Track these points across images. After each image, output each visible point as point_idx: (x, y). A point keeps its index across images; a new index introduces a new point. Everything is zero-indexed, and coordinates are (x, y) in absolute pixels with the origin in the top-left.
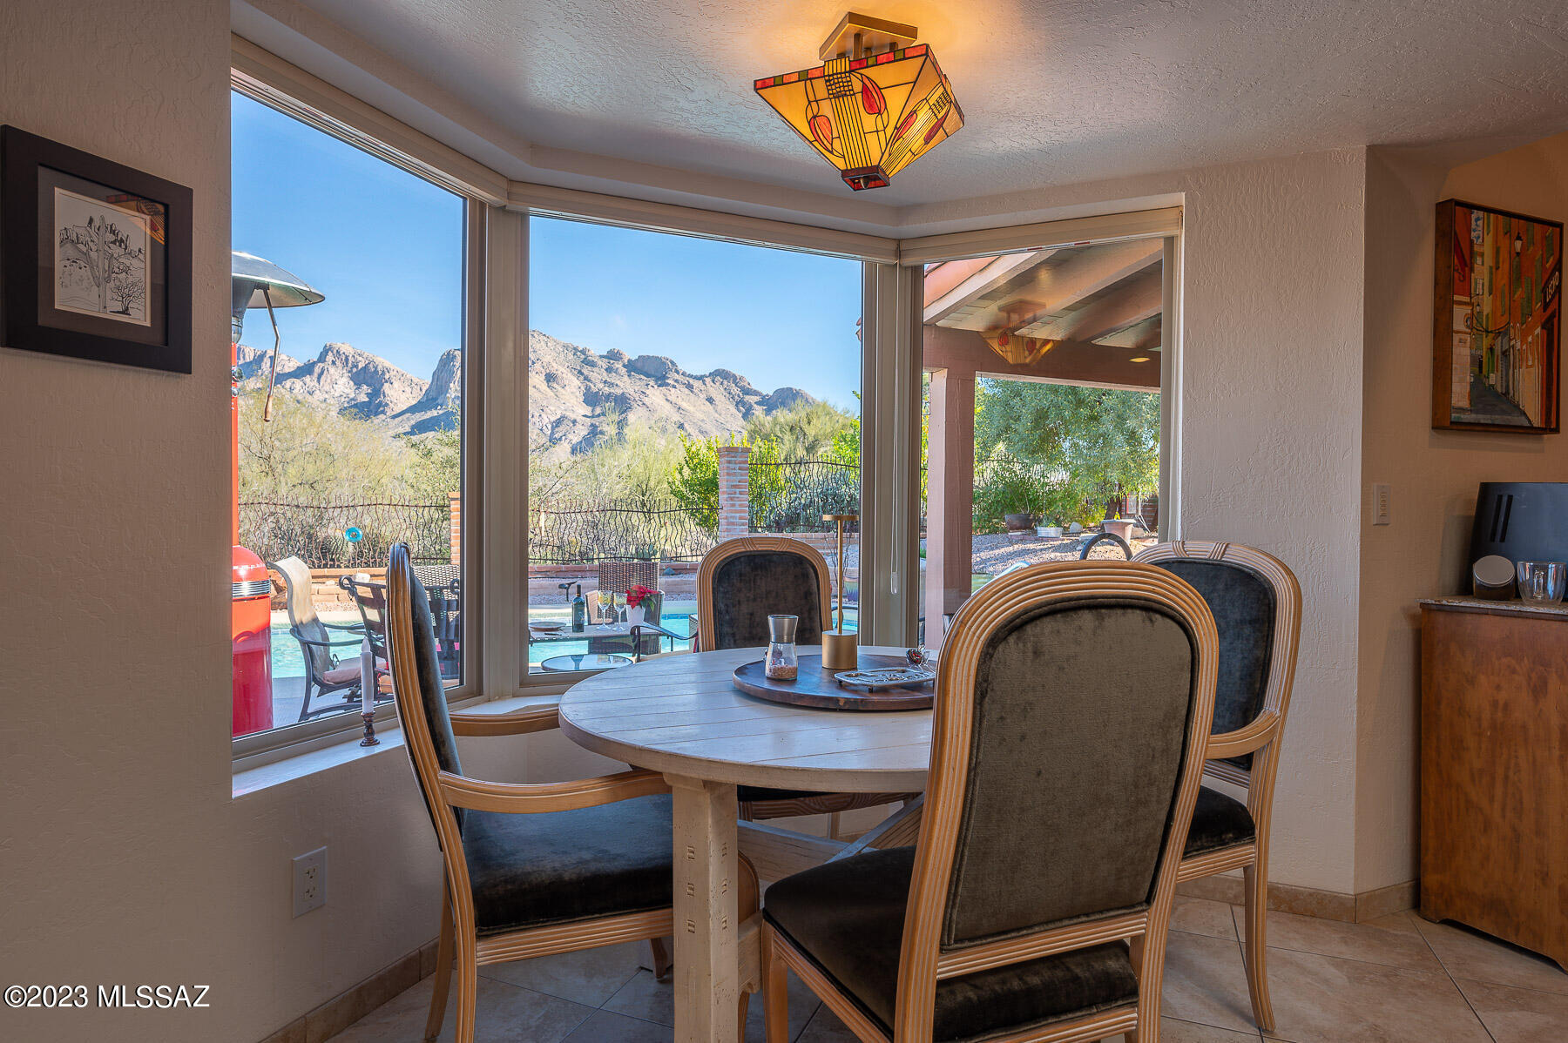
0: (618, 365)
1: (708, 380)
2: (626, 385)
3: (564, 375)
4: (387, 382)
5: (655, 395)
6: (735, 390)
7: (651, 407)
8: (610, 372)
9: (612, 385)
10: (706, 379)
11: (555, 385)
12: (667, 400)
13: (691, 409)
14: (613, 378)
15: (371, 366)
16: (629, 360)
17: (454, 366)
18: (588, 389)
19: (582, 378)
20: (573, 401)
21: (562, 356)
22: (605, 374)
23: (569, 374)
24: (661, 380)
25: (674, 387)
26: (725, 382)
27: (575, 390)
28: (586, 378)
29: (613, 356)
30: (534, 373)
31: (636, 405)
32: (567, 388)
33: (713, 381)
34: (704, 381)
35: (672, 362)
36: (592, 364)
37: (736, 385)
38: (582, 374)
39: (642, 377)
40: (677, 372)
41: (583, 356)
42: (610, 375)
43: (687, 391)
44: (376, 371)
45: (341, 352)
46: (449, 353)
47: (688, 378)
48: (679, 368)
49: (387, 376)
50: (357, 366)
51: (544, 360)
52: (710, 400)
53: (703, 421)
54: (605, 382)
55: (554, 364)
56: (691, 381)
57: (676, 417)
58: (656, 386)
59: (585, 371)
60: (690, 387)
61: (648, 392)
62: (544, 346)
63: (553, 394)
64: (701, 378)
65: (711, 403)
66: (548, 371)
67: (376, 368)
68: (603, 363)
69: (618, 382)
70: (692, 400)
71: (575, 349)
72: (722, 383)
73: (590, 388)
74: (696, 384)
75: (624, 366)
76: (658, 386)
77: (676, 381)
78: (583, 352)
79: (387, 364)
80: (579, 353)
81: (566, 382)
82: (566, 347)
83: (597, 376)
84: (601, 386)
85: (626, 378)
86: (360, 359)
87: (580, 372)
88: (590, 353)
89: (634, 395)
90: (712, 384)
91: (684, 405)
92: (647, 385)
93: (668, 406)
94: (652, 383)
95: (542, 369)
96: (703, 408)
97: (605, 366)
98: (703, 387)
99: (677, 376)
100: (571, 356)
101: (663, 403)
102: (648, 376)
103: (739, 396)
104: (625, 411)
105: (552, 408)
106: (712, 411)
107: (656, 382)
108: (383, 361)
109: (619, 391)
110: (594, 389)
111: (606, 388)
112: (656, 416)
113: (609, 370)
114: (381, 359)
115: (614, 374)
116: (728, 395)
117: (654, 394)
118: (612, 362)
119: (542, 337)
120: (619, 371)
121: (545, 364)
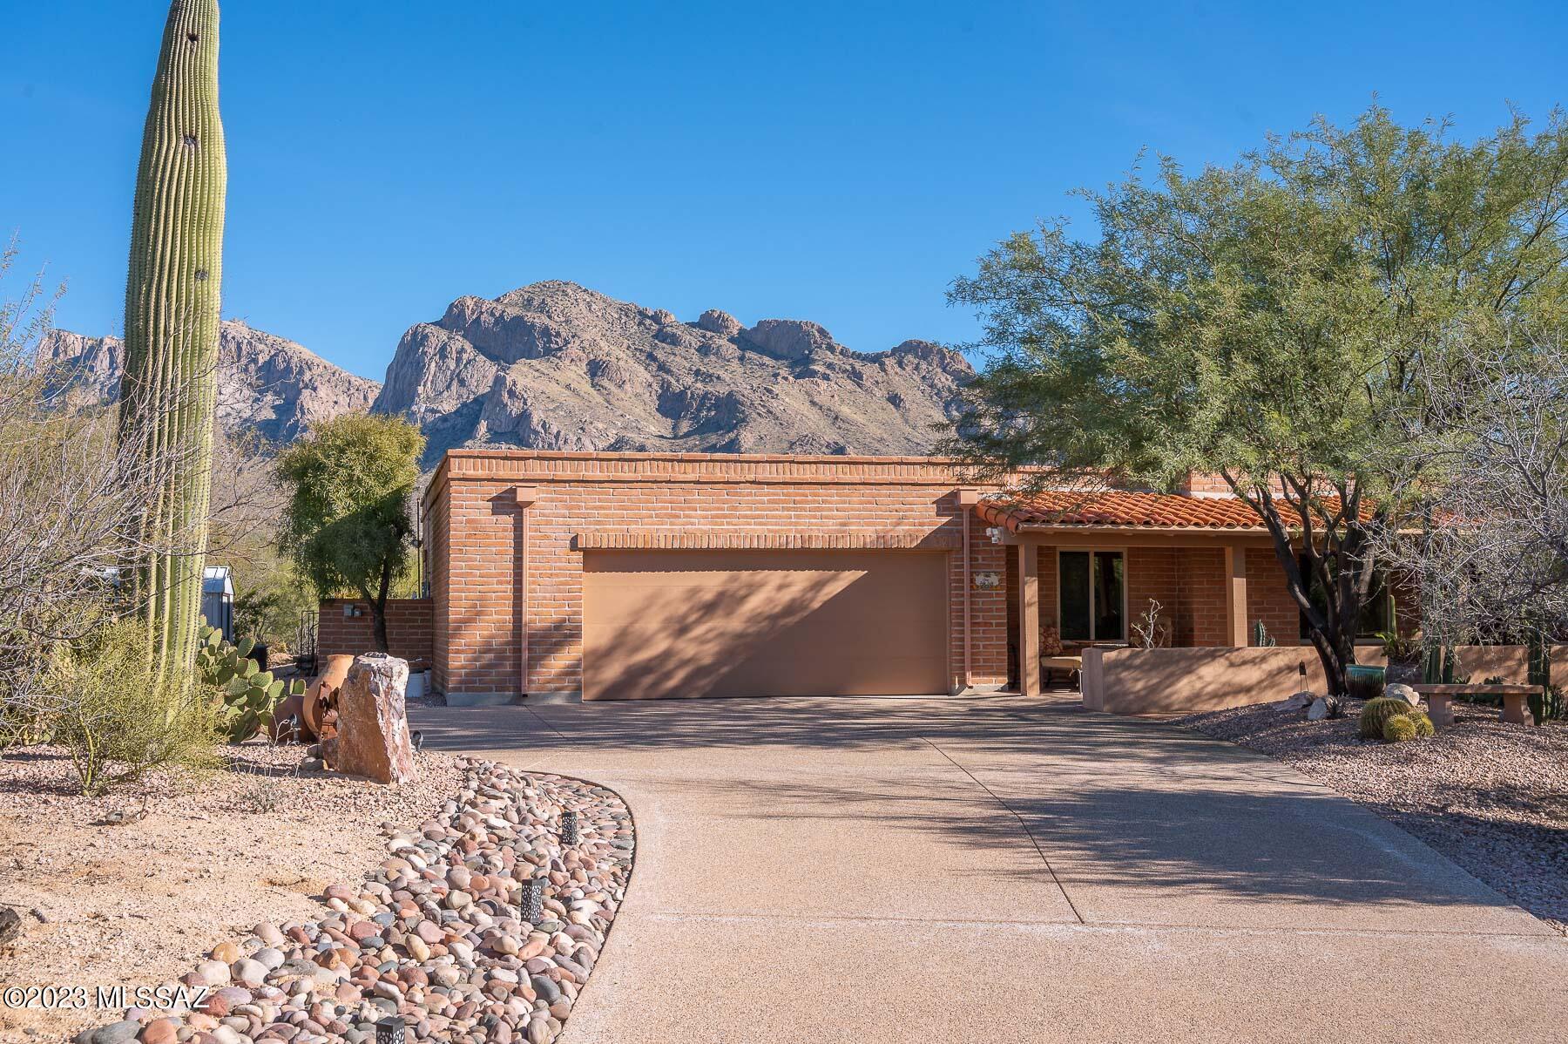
0: (722, 342)
1: (890, 362)
2: (735, 377)
3: (621, 363)
4: (306, 387)
5: (791, 396)
6: (944, 380)
7: (785, 417)
8: (706, 355)
9: (708, 378)
10: (887, 361)
11: (605, 383)
12: (813, 403)
13: (859, 418)
14: (711, 365)
15: (280, 359)
16: (741, 331)
17: (425, 353)
18: (665, 386)
19: (654, 367)
20: (639, 410)
21: (618, 327)
22: (696, 358)
23: (631, 361)
24: (802, 366)
25: (826, 378)
26: (924, 365)
27: (640, 390)
28: (662, 368)
29: (710, 323)
30: (567, 362)
31: (754, 415)
32: (627, 386)
33: (900, 364)
34: (882, 365)
35: (822, 331)
36: (674, 340)
37: (944, 370)
38: (654, 359)
39: (766, 360)
40: (831, 348)
41: (655, 327)
42: (706, 360)
43: (850, 385)
44: (288, 370)
45: (229, 337)
46: (415, 334)
47: (851, 361)
48: (834, 341)
49: (307, 377)
50: (255, 361)
51: (586, 336)
52: (895, 400)
53: (881, 440)
54: (697, 373)
55: (602, 344)
56: (858, 365)
57: (831, 436)
58: (791, 378)
59: (660, 355)
60: (856, 376)
61: (776, 389)
62: (585, 311)
63: (601, 399)
64: (877, 359)
65: (897, 406)
66: (592, 357)
67: (289, 363)
68: (692, 339)
69: (721, 373)
70: (860, 401)
71: (640, 313)
72: (917, 368)
73: (669, 384)
74: (869, 371)
75: (732, 340)
76: (797, 377)
77: (830, 366)
78: (656, 318)
79: (307, 354)
80: (648, 322)
81: (626, 376)
82: (624, 310)
83: (683, 362)
84: (689, 380)
85: (735, 364)
86: (261, 347)
87: (651, 357)
88: (667, 321)
89: (752, 396)
90: (898, 370)
91: (846, 411)
92: (776, 375)
93: (813, 415)
94: (784, 372)
95: (581, 353)
96: (881, 415)
97: (696, 343)
98: (880, 377)
99: (830, 358)
100: (633, 328)
101: (806, 408)
102: (776, 357)
103: (950, 390)
104: (735, 426)
105: (600, 426)
106: (899, 421)
107: (792, 366)
108: (300, 350)
109: (723, 390)
110: (676, 387)
111: (699, 385)
112: (793, 435)
113: (704, 350)
114: (298, 347)
115: (713, 358)
116: (928, 390)
117: (787, 394)
118: (709, 334)
119: (580, 295)
120: (723, 351)
121: (586, 344)
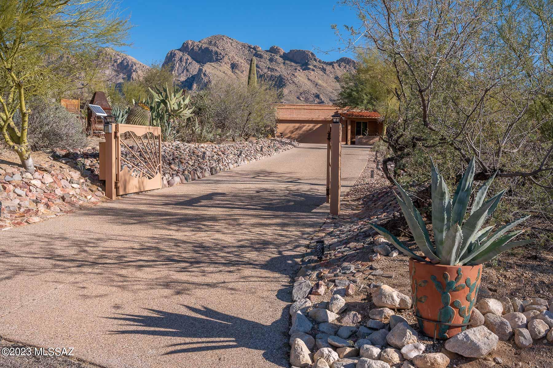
0: (277, 57)
1: (336, 65)
2: (282, 70)
3: (242, 64)
4: (134, 71)
5: (301, 77)
7: (299, 84)
8: (272, 62)
9: (272, 70)
10: (335, 65)
11: (237, 71)
12: (309, 79)
13: (324, 85)
14: (273, 66)
15: (125, 61)
16: (284, 53)
17: (175, 60)
21: (241, 52)
22: (268, 63)
23: (246, 64)
24: (305, 66)
25: (313, 70)
26: (348, 66)
29: (273, 50)
30: (224, 64)
31: (288, 83)
32: (244, 72)
33: (339, 66)
34: (333, 66)
35: (312, 54)
36: (261, 56)
37: (355, 68)
39: (293, 64)
40: (315, 60)
41: (254, 52)
42: (272, 64)
43: (321, 73)
44: (128, 65)
45: (107, 54)
46: (171, 53)
47: (322, 64)
48: (316, 57)
49: (134, 68)
50: (116, 62)
51: (230, 55)
52: (337, 78)
54: (269, 68)
55: (236, 57)
56: (325, 66)
57: (314, 91)
58: (301, 70)
60: (324, 70)
61: (296, 74)
62: (230, 46)
63: (235, 77)
64: (331, 64)
66: (232, 62)
67: (128, 63)
68: (267, 56)
69: (277, 68)
70: (325, 79)
71: (249, 47)
72: (345, 67)
73: (259, 72)
74: (329, 68)
75: (281, 57)
76: (303, 70)
77: (315, 66)
78: (254, 49)
79: (134, 60)
80: (252, 50)
81: (244, 69)
82: (244, 46)
83: (264, 64)
84: (266, 71)
85: (282, 65)
86: (118, 57)
88: (258, 50)
89: (287, 76)
90: (339, 68)
91: (320, 82)
92: (296, 69)
93: (309, 83)
94: (299, 68)
95: (228, 61)
96: (332, 84)
97: (268, 58)
98: (332, 70)
99: (315, 63)
100: (247, 52)
101: (306, 81)
102: (296, 63)
104: (282, 87)
107: (301, 66)
108: (132, 58)
109: (277, 74)
110: (261, 73)
111: (269, 72)
112: (301, 90)
113: (271, 60)
114: (131, 57)
115: (274, 63)
117: (300, 76)
118: (273, 54)
119: (228, 40)
120: (278, 60)
121: (230, 57)
